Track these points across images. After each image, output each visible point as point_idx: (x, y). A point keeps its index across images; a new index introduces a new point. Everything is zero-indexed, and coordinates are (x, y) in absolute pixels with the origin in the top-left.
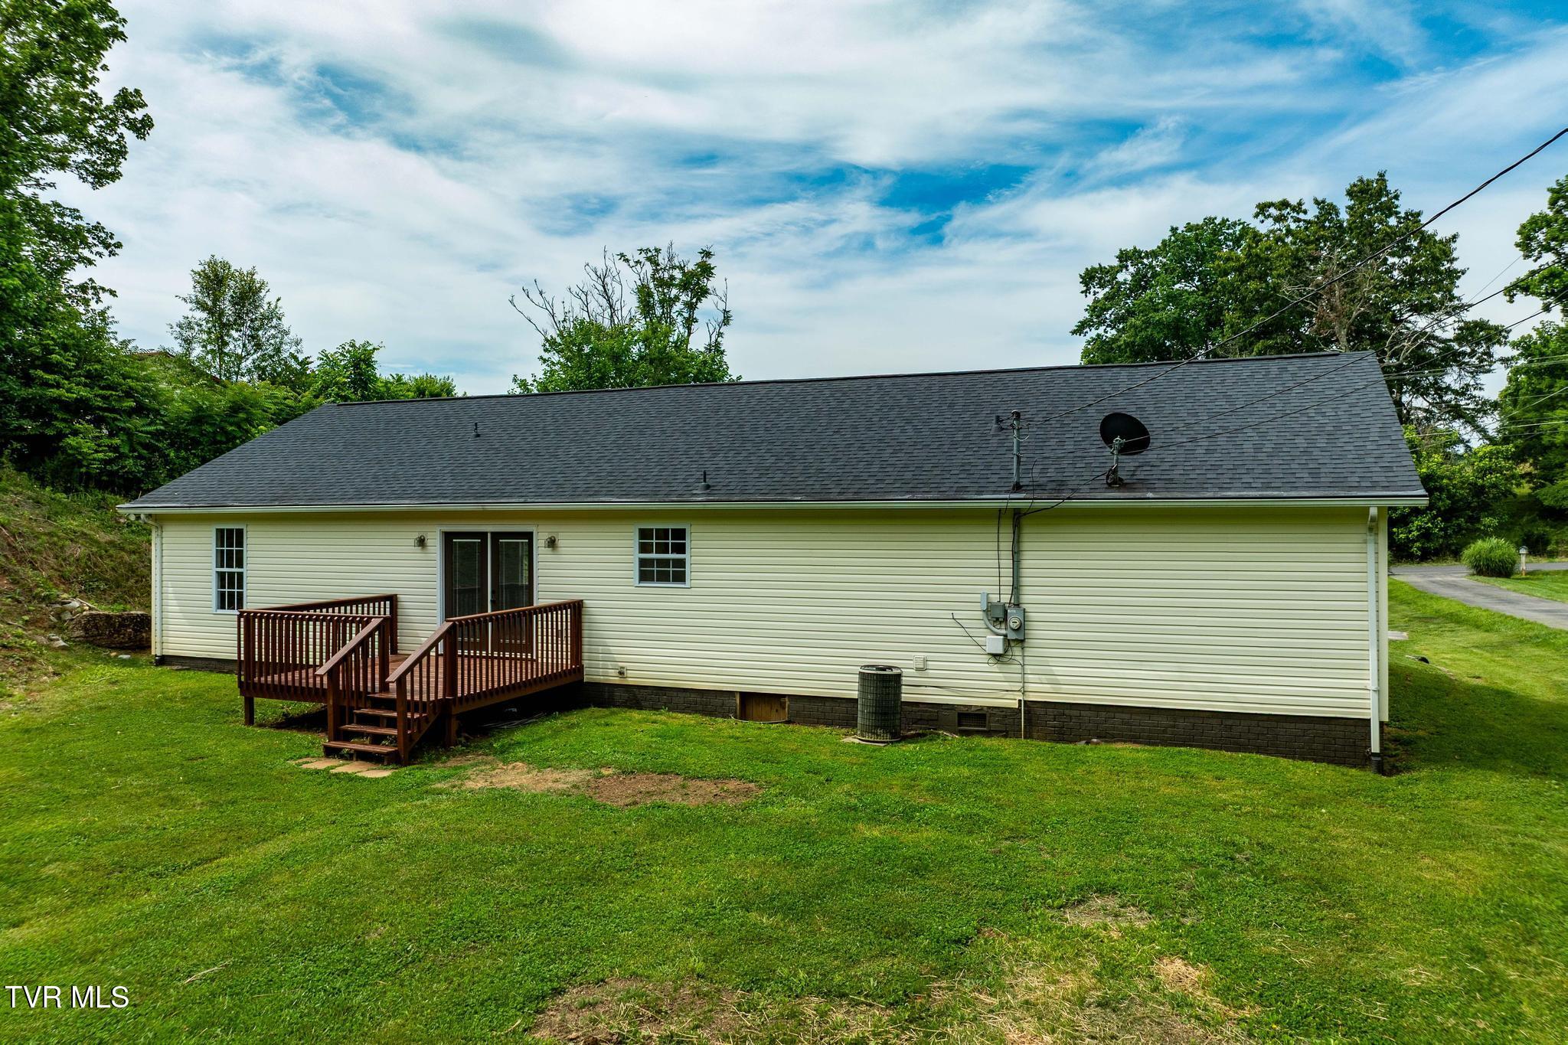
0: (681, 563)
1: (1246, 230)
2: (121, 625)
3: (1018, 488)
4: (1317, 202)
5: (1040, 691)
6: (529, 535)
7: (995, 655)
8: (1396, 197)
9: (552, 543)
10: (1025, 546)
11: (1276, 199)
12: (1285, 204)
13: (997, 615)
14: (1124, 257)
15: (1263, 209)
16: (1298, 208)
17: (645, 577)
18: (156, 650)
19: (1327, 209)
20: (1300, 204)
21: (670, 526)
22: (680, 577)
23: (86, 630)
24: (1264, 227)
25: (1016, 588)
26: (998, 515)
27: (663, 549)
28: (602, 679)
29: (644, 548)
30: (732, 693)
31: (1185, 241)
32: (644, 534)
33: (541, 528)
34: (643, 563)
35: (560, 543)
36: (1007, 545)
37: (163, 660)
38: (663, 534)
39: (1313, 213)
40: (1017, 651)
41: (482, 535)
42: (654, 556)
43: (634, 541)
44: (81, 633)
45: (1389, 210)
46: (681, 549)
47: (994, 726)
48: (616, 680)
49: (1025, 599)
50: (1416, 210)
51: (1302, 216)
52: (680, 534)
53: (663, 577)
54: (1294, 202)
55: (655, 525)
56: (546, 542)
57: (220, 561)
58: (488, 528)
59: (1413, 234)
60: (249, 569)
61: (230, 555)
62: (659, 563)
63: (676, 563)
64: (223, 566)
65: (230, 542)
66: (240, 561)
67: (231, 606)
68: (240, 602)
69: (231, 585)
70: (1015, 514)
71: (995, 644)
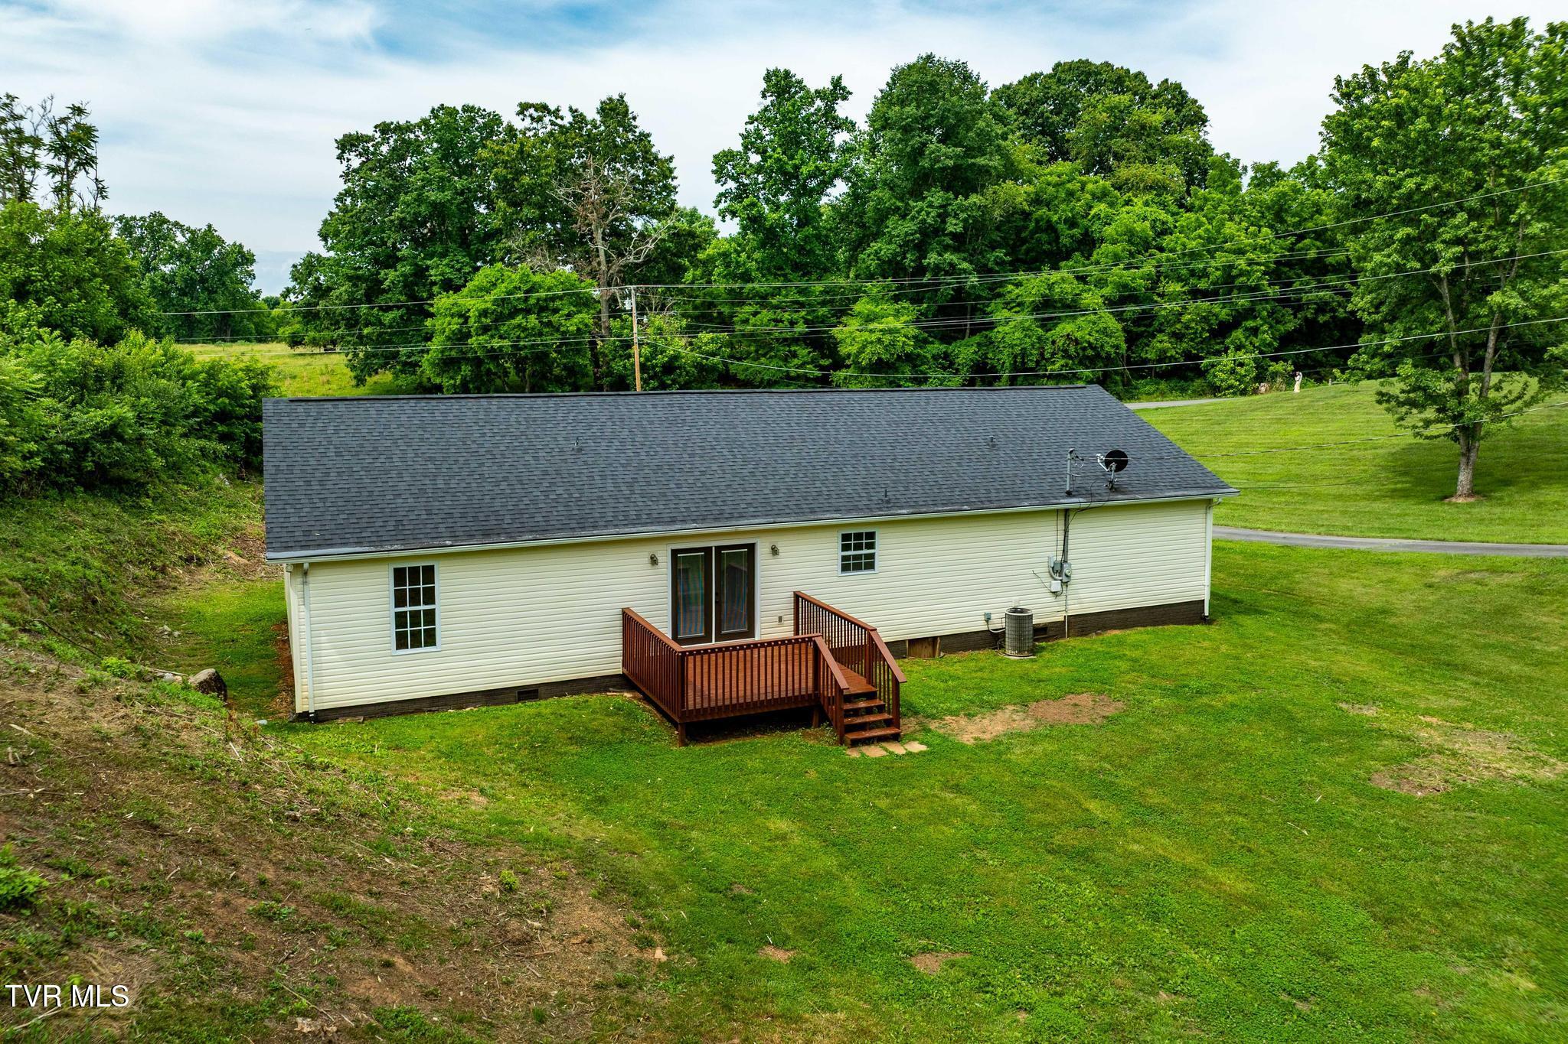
0: (872, 556)
3: (1069, 494)
5: (1075, 609)
6: (752, 547)
7: (1056, 594)
9: (775, 551)
10: (1071, 528)
13: (1056, 570)
16: (555, 112)
17: (845, 568)
18: (304, 704)
20: (557, 108)
21: (864, 530)
22: (870, 566)
25: (1065, 551)
26: (1058, 512)
27: (858, 547)
29: (845, 548)
30: (904, 641)
32: (845, 537)
33: (764, 540)
34: (844, 558)
35: (781, 549)
36: (1062, 527)
38: (859, 536)
40: (1064, 588)
41: (708, 550)
42: (852, 552)
43: (838, 543)
46: (871, 546)
47: (1051, 633)
49: (1070, 557)
52: (871, 535)
53: (858, 567)
55: (853, 531)
56: (769, 550)
57: (400, 601)
58: (713, 543)
59: (641, 150)
60: (442, 606)
61: (415, 593)
62: (856, 557)
63: (868, 556)
64: (404, 605)
65: (414, 580)
66: (430, 597)
67: (416, 644)
68: (431, 639)
69: (415, 623)
70: (1066, 510)
71: (1056, 586)
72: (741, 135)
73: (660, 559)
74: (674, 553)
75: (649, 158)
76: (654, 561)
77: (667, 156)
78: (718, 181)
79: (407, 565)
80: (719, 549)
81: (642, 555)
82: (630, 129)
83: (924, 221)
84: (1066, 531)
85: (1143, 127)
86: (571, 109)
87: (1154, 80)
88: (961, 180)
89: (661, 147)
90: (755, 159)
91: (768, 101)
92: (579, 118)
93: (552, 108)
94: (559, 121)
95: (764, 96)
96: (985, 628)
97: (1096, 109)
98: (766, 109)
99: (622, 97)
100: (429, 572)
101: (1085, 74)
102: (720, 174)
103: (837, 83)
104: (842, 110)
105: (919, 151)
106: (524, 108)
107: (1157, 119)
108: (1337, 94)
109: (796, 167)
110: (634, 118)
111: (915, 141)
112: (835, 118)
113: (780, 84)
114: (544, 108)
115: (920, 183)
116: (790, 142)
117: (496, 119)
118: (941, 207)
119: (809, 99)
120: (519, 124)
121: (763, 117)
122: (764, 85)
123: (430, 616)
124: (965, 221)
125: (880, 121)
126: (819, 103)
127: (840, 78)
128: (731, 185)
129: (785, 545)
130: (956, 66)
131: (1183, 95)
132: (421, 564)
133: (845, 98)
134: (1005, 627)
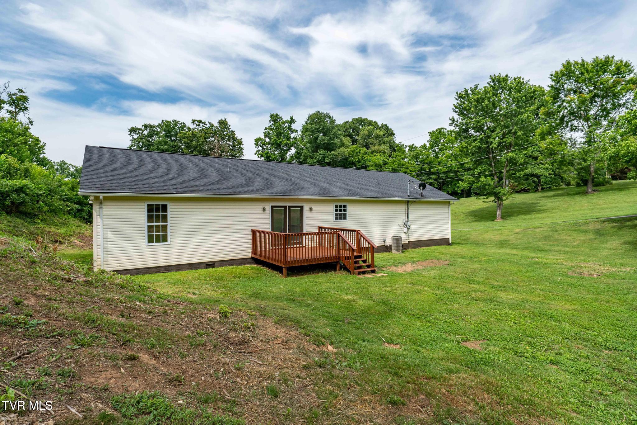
0: (345, 214)
3: (409, 196)
5: (412, 239)
6: (302, 207)
7: (405, 232)
9: (311, 209)
10: (410, 209)
13: (405, 224)
17: (336, 218)
18: (98, 268)
21: (343, 204)
22: (345, 218)
25: (408, 217)
26: (404, 202)
27: (341, 210)
29: (336, 210)
32: (336, 206)
33: (306, 205)
34: (336, 215)
35: (313, 209)
36: (406, 209)
38: (341, 206)
40: (408, 231)
41: (285, 207)
42: (338, 212)
43: (333, 208)
46: (345, 210)
47: (404, 247)
49: (410, 220)
52: (345, 206)
53: (340, 218)
55: (339, 204)
56: (308, 209)
57: (150, 220)
58: (288, 204)
59: (232, 136)
60: (171, 223)
61: (158, 217)
62: (340, 214)
64: (153, 222)
65: (158, 211)
66: (165, 218)
67: (158, 240)
68: (165, 239)
69: (158, 231)
70: (408, 202)
71: (406, 230)
72: (263, 133)
73: (267, 209)
74: (273, 207)
75: (235, 139)
76: (264, 209)
77: (240, 138)
78: (256, 147)
79: (154, 203)
80: (290, 207)
81: (259, 207)
82: (228, 129)
83: (319, 159)
84: (408, 210)
85: (378, 136)
86: (209, 123)
87: (380, 124)
88: (329, 147)
89: (238, 136)
90: (268, 140)
91: (271, 123)
92: (212, 126)
93: (203, 121)
94: (205, 126)
95: (270, 122)
96: (384, 244)
97: (364, 130)
98: (270, 126)
99: (225, 119)
100: (165, 207)
101: (361, 121)
102: (257, 145)
103: (292, 118)
104: (293, 126)
105: (317, 138)
106: (194, 121)
107: (381, 133)
108: (457, 97)
109: (281, 142)
110: (230, 126)
111: (316, 135)
112: (291, 129)
113: (275, 118)
114: (200, 121)
115: (317, 148)
116: (279, 134)
117: (184, 126)
118: (323, 155)
119: (284, 123)
120: (192, 126)
121: (270, 128)
122: (270, 119)
123: (165, 228)
124: (331, 159)
125: (305, 130)
126: (286, 124)
127: (292, 117)
128: (260, 148)
129: (315, 206)
130: (327, 114)
131: (388, 127)
132: (161, 203)
133: (294, 123)
134: (391, 244)
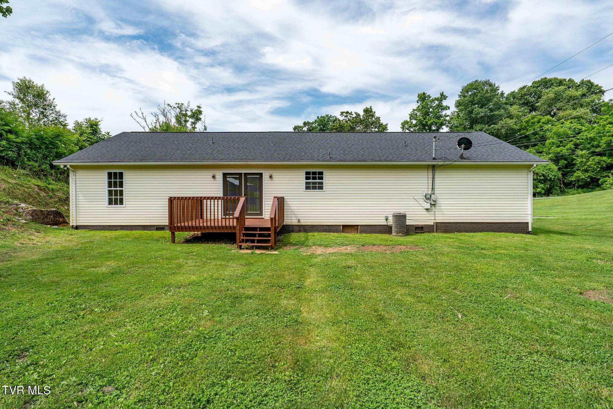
0: (322, 183)
1: (336, 119)
2: (48, 214)
3: (434, 159)
4: (355, 113)
5: (440, 219)
6: (261, 174)
7: (427, 209)
8: (375, 113)
9: (271, 177)
10: (436, 176)
11: (346, 111)
12: (348, 112)
13: (428, 198)
14: (305, 124)
15: (342, 113)
16: (351, 114)
17: (307, 188)
18: (73, 222)
19: (358, 115)
20: (351, 113)
21: (317, 170)
22: (321, 188)
23: (33, 216)
24: (341, 118)
25: (433, 189)
26: (428, 167)
27: (314, 178)
28: (290, 224)
29: (307, 178)
30: (340, 226)
31: (321, 121)
32: (307, 173)
33: (266, 172)
34: (307, 183)
35: (274, 177)
36: (431, 176)
37: (77, 228)
38: (314, 173)
39: (354, 115)
40: (433, 208)
41: (240, 174)
42: (311, 181)
43: (304, 176)
44: (31, 218)
45: (373, 116)
46: (322, 178)
47: (426, 230)
48: (297, 224)
49: (436, 192)
50: (379, 117)
51: (352, 116)
52: (321, 173)
53: (314, 188)
54: (350, 112)
55: (311, 170)
56: (269, 177)
57: (110, 185)
58: (243, 171)
59: (377, 123)
60: (126, 188)
61: (115, 183)
62: (313, 183)
63: (319, 183)
64: (112, 187)
65: (115, 177)
66: (121, 185)
67: (116, 203)
68: (121, 202)
69: (116, 195)
70: (434, 167)
71: (428, 206)
72: (409, 115)
73: (217, 177)
74: (225, 175)
75: (380, 125)
76: (214, 177)
78: (402, 131)
79: (113, 171)
80: (245, 174)
81: (208, 174)
84: (433, 178)
87: (578, 81)
89: (383, 121)
90: (414, 122)
91: (419, 104)
95: (418, 102)
96: (386, 224)
97: (550, 93)
98: (418, 107)
99: (370, 107)
100: (121, 174)
101: (546, 83)
102: (403, 128)
103: (442, 95)
104: (445, 103)
105: (471, 112)
109: (427, 122)
111: (470, 109)
112: (442, 106)
113: (423, 97)
116: (425, 114)
119: (433, 101)
121: (418, 109)
122: (418, 99)
123: (121, 192)
125: (458, 104)
126: (437, 102)
127: (443, 93)
129: (278, 175)
130: (486, 82)
132: (118, 171)
133: (445, 99)
134: (391, 223)
